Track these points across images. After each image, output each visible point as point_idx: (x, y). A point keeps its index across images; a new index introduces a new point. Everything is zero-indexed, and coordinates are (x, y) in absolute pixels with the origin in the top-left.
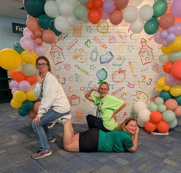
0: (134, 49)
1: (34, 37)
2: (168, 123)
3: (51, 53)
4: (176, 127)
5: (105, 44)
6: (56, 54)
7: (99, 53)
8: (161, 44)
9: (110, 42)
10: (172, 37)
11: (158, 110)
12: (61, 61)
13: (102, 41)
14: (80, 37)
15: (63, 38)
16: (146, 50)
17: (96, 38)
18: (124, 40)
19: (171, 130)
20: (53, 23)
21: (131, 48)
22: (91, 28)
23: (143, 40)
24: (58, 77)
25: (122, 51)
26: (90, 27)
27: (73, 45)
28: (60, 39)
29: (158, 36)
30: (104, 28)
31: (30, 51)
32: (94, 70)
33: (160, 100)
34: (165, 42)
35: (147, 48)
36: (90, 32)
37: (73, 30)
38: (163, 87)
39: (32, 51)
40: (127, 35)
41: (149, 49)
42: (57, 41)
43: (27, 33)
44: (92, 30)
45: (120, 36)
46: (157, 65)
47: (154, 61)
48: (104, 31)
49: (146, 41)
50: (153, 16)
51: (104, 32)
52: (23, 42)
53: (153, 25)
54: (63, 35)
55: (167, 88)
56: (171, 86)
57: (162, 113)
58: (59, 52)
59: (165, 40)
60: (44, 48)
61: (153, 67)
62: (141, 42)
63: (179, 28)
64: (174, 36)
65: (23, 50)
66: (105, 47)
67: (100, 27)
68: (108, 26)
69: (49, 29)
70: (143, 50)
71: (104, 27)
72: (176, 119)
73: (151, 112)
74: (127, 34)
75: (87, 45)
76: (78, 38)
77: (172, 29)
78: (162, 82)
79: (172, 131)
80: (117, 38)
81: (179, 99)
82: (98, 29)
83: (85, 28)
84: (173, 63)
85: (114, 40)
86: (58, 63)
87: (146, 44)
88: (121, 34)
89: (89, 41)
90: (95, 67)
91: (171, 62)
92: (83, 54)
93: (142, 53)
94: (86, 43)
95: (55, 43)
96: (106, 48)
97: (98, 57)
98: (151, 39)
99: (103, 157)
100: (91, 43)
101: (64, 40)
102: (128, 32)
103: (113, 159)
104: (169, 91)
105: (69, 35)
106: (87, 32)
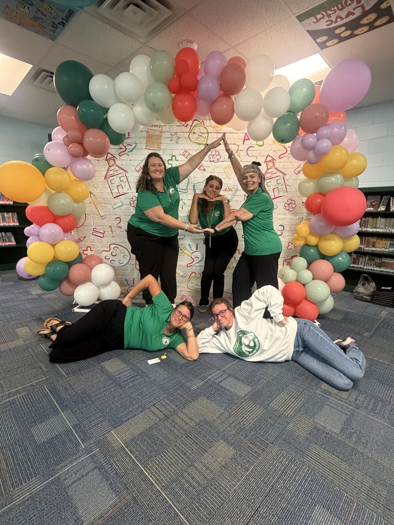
1: (68, 141)
2: (316, 303)
3: (106, 177)
4: (331, 312)
6: (116, 180)
7: (193, 178)
9: (212, 160)
10: (325, 144)
11: (297, 281)
12: (125, 191)
14: (159, 150)
15: (128, 151)
16: (273, 176)
17: (187, 154)
19: (321, 317)
20: (106, 119)
23: (269, 158)
24: (119, 219)
25: (231, 177)
26: (176, 133)
28: (123, 153)
29: (298, 145)
30: (201, 136)
31: (64, 168)
32: (182, 208)
33: (301, 262)
34: (311, 155)
35: (275, 171)
36: (177, 143)
37: (147, 138)
38: (305, 238)
40: (241, 149)
41: (279, 174)
42: (118, 157)
44: (179, 138)
46: (293, 202)
47: (289, 195)
48: (201, 140)
49: (273, 159)
50: (289, 111)
51: (201, 142)
52: (49, 150)
53: (288, 125)
54: (128, 147)
55: (313, 240)
56: (321, 237)
57: (306, 286)
58: (120, 175)
59: (312, 151)
60: (91, 166)
61: (286, 205)
62: (266, 162)
63: (336, 129)
64: (329, 143)
66: (202, 168)
67: (194, 133)
68: (208, 133)
70: (268, 175)
71: (201, 134)
72: (331, 296)
73: (286, 283)
74: (242, 147)
75: (172, 164)
77: (324, 131)
78: (304, 229)
79: (324, 319)
80: (224, 154)
81: (335, 259)
82: (190, 137)
83: (168, 135)
84: (324, 195)
85: (218, 157)
86: (118, 194)
87: (274, 165)
89: (174, 158)
90: (185, 204)
91: (321, 194)
93: (268, 181)
94: (169, 161)
95: (114, 160)
96: (204, 170)
97: (191, 187)
98: (283, 156)
99: (196, 376)
100: (177, 160)
101: (130, 155)
102: (243, 144)
103: (217, 381)
104: (317, 246)
105: (138, 146)
106: (171, 142)
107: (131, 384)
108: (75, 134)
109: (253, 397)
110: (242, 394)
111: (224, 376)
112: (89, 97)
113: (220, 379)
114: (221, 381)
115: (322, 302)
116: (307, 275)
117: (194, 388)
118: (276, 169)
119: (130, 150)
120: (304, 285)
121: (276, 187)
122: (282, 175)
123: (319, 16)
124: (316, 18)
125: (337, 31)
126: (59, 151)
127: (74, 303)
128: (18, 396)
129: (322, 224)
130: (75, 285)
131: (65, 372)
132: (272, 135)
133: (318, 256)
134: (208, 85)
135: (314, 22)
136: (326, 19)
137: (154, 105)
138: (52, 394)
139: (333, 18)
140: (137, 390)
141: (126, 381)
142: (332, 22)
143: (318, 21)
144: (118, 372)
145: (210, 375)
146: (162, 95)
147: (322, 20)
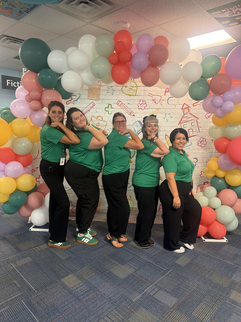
0: (172, 117)
1: (30, 99)
2: (224, 224)
5: (132, 110)
8: (212, 113)
9: (140, 107)
10: (229, 105)
11: (209, 206)
13: (128, 106)
14: (98, 100)
15: (73, 100)
16: (189, 119)
17: (121, 103)
18: (159, 106)
19: (228, 234)
20: (60, 80)
21: (168, 116)
22: (114, 88)
23: (185, 106)
26: (112, 86)
27: (89, 111)
28: (69, 102)
29: (209, 102)
30: (131, 89)
31: (25, 119)
33: (212, 190)
34: (219, 111)
35: (190, 116)
36: (112, 94)
37: (88, 90)
38: (215, 172)
39: (28, 119)
40: (163, 99)
41: (193, 118)
43: (21, 93)
44: (114, 91)
45: (154, 100)
46: (205, 140)
47: (201, 134)
48: (131, 92)
49: (189, 107)
50: (202, 77)
51: (131, 94)
52: (15, 107)
53: (201, 88)
54: (74, 97)
55: (221, 174)
56: (227, 171)
57: (216, 210)
59: (219, 109)
61: (199, 142)
62: (182, 109)
63: (237, 93)
64: (232, 104)
65: (15, 118)
66: (132, 114)
67: (126, 87)
68: (137, 87)
69: (54, 89)
70: (184, 119)
71: (131, 88)
74: (163, 97)
75: (108, 111)
76: (94, 102)
77: (229, 95)
78: (213, 164)
79: (231, 235)
80: (150, 103)
81: (238, 189)
82: (123, 90)
83: (106, 88)
84: (230, 140)
85: (145, 105)
87: (189, 111)
88: (154, 97)
89: (110, 106)
91: (225, 138)
92: (101, 123)
93: (184, 124)
94: (106, 109)
96: (134, 115)
98: (196, 104)
99: (135, 290)
100: (113, 108)
101: (75, 104)
102: (165, 95)
103: (152, 294)
104: (224, 178)
105: (82, 97)
106: (108, 94)
107: (87, 298)
108: (35, 94)
109: (180, 307)
110: (171, 304)
111: (156, 289)
112: (47, 67)
113: (153, 292)
114: (154, 294)
115: (229, 223)
116: (217, 202)
117: (135, 300)
118: (191, 114)
119: (75, 100)
120: (214, 209)
121: (191, 128)
122: (195, 119)
123: (223, 11)
124: (221, 12)
125: (238, 18)
126: (22, 107)
127: (29, 223)
128: (4, 309)
129: (227, 162)
130: (32, 209)
131: (35, 288)
132: (188, 94)
133: (225, 186)
134: (140, 60)
135: (220, 14)
136: (229, 12)
137: (98, 74)
138: (29, 308)
139: (234, 11)
140: (92, 303)
141: (83, 295)
142: (233, 14)
143: (222, 13)
144: (75, 288)
145: (145, 288)
146: (105, 67)
147: (225, 13)
